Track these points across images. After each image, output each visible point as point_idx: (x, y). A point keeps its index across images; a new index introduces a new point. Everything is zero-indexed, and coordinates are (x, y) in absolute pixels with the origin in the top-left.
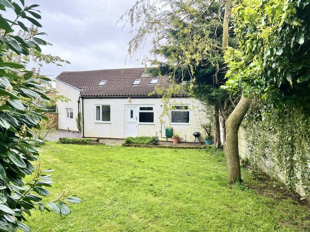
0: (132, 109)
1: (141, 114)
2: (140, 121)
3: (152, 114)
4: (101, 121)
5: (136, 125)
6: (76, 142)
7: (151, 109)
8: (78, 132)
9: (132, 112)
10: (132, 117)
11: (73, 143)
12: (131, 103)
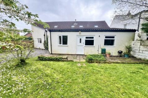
0: (81, 38)
1: (86, 41)
2: (86, 45)
3: (93, 41)
4: (62, 45)
5: (83, 47)
6: (51, 60)
7: (93, 38)
8: (45, 49)
9: (81, 39)
10: (80, 42)
11: (49, 61)
12: (81, 35)
